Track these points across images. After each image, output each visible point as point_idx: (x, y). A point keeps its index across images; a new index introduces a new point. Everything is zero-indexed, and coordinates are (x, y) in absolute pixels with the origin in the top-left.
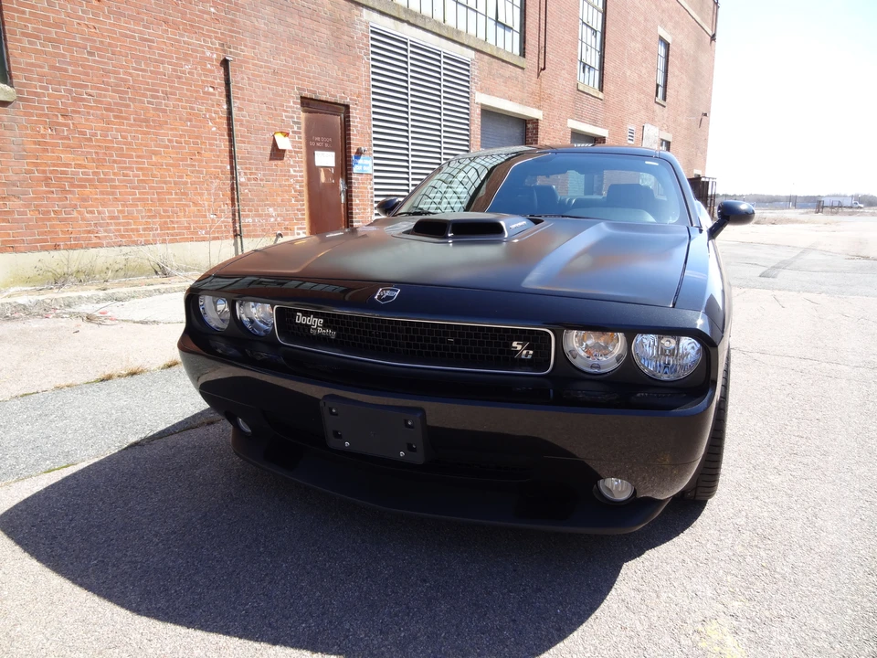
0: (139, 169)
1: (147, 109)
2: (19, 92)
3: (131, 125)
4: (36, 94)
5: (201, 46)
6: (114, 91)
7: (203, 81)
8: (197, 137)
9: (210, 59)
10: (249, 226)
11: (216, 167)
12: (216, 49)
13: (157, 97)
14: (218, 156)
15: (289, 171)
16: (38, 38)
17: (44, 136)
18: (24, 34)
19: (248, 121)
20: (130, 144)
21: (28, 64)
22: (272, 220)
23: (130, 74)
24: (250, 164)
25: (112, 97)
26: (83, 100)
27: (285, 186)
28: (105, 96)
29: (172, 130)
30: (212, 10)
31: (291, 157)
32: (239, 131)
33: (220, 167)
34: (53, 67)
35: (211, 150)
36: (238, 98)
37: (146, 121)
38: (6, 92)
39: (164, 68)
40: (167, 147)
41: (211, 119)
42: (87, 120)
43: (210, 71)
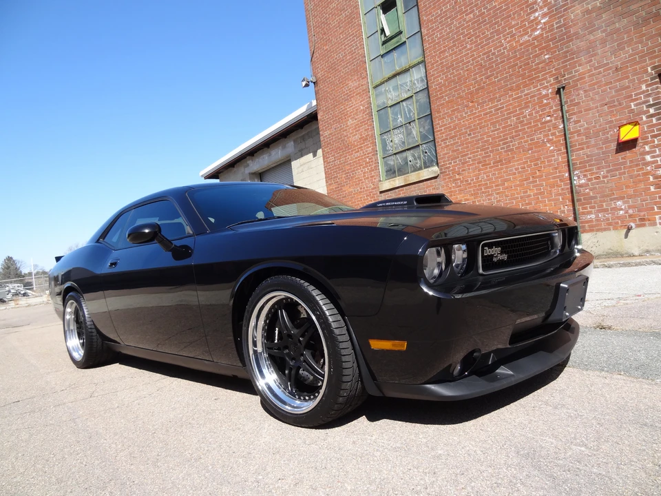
0: (498, 194)
1: (501, 153)
2: (441, 170)
3: (492, 167)
4: (447, 168)
5: (539, 90)
6: (481, 151)
7: (540, 116)
8: (537, 160)
9: (547, 95)
10: (592, 221)
11: (554, 178)
12: (551, 85)
13: (507, 143)
14: (556, 168)
15: (644, 159)
16: (447, 139)
17: (450, 188)
18: (442, 141)
19: (588, 128)
20: (492, 179)
21: (444, 155)
22: (621, 212)
23: (490, 136)
24: (590, 166)
25: (480, 155)
26: (467, 162)
27: (639, 175)
28: (477, 156)
29: (518, 160)
30: (547, 57)
31: (646, 143)
32: (577, 141)
33: (558, 177)
34: (453, 151)
35: (550, 166)
36: (574, 114)
37: (500, 161)
38: (435, 172)
39: (511, 122)
40: (515, 174)
41: (549, 141)
42: (469, 173)
43: (548, 104)
